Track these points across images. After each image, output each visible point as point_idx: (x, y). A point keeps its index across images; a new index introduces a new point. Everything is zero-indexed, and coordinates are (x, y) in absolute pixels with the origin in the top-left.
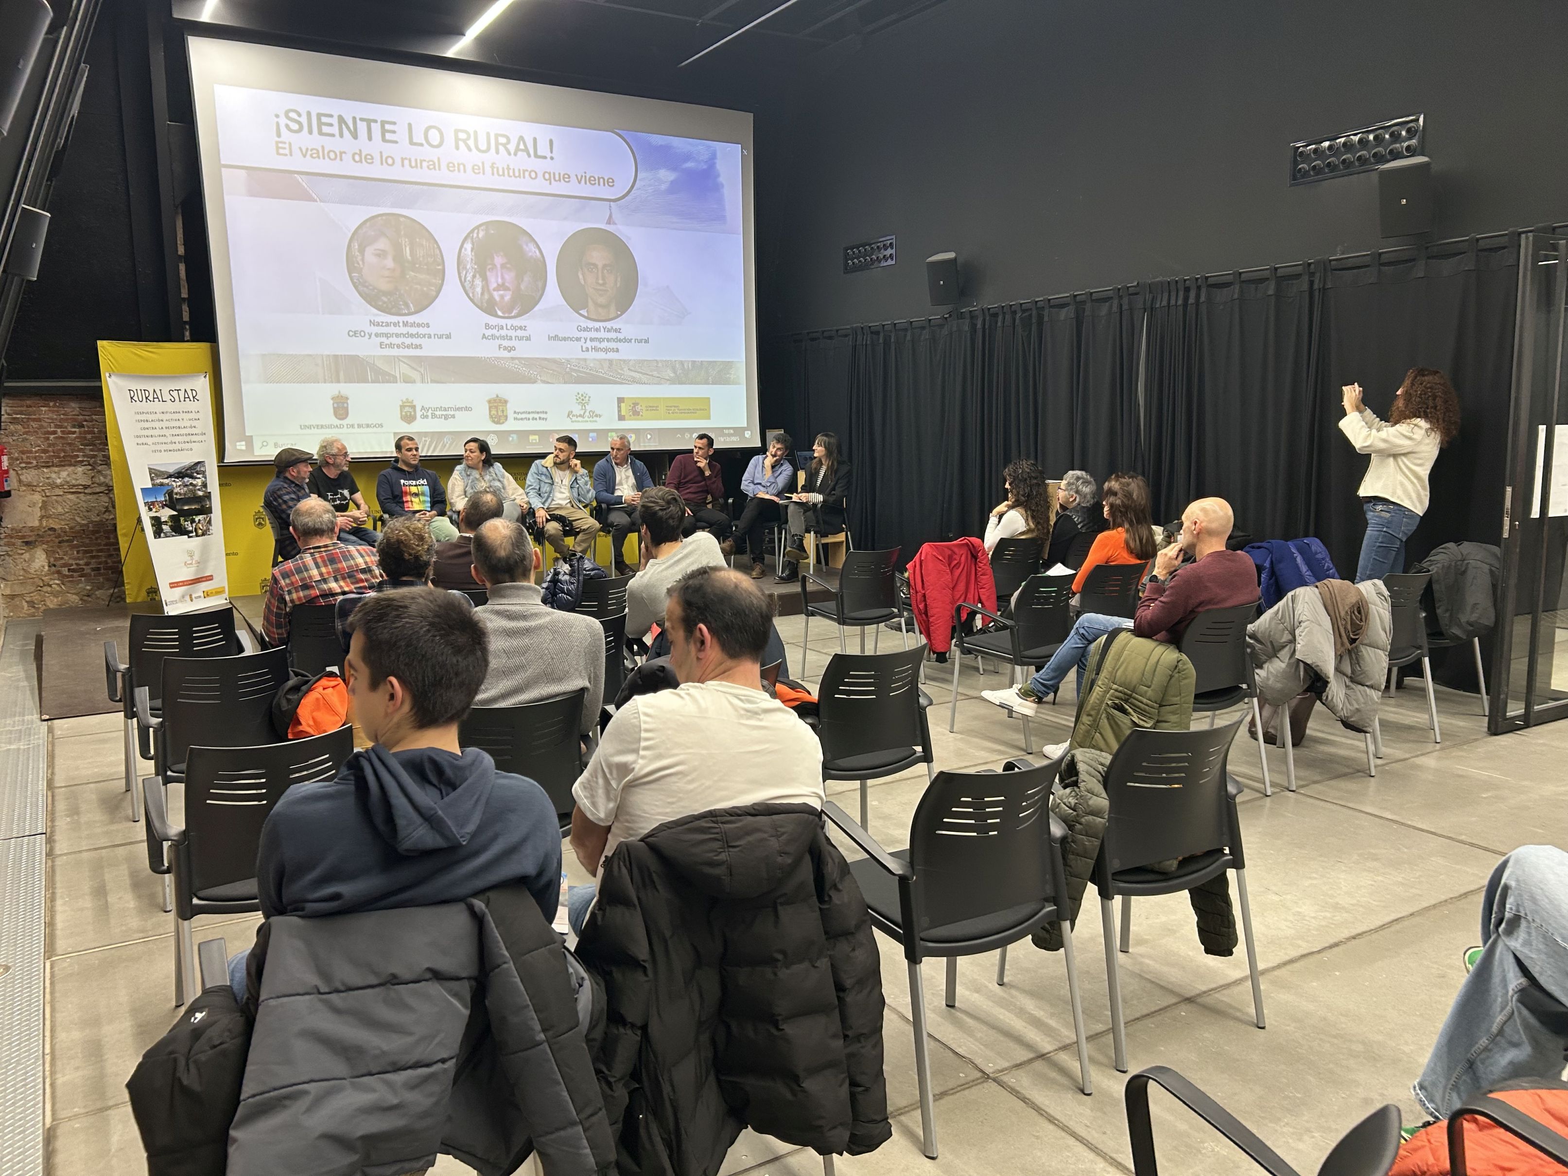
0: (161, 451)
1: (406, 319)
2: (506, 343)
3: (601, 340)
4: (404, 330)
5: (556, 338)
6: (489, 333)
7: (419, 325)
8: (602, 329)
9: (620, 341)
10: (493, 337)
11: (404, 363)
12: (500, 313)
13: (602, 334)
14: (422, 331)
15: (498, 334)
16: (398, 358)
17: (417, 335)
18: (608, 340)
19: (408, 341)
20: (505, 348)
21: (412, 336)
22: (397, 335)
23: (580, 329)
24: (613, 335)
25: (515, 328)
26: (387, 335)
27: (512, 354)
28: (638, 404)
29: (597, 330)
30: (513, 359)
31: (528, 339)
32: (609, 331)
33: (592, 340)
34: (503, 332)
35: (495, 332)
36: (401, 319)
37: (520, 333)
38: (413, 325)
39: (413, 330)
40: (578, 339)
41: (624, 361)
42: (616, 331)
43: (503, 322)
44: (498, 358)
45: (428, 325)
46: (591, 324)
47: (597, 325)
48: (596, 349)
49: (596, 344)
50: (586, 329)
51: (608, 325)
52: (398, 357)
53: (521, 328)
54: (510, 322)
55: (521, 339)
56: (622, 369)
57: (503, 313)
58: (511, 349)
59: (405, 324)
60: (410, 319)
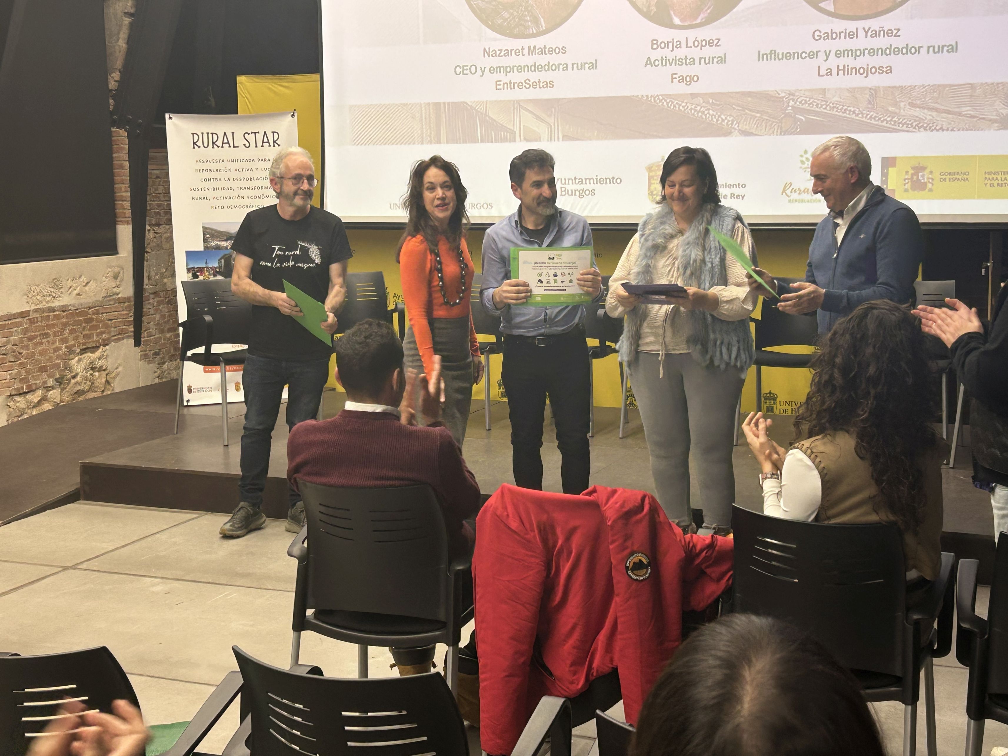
0: (223, 207)
1: (532, 42)
2: (684, 70)
3: (855, 54)
4: (528, 60)
5: (773, 55)
6: (656, 55)
7: (551, 51)
8: (861, 33)
9: (897, 51)
10: (664, 61)
11: (527, 110)
12: (677, 21)
13: (862, 42)
14: (554, 59)
15: (671, 56)
16: (518, 105)
17: (548, 67)
18: (872, 52)
19: (534, 77)
20: (682, 79)
21: (540, 68)
22: (520, 69)
23: (817, 36)
24: (882, 42)
25: (700, 44)
26: (506, 70)
27: (695, 88)
28: (923, 169)
29: (852, 35)
30: (694, 96)
31: (722, 60)
32: (876, 34)
33: (839, 54)
34: (681, 53)
35: (667, 53)
36: (526, 43)
37: (708, 52)
38: (543, 51)
39: (542, 60)
40: (813, 55)
41: (902, 88)
42: (889, 33)
43: (679, 35)
44: (669, 96)
45: (563, 50)
46: (839, 25)
47: (851, 26)
48: (845, 70)
49: (849, 61)
50: (830, 36)
51: (874, 24)
52: (519, 102)
53: (710, 43)
54: (692, 34)
55: (711, 61)
56: (896, 104)
57: (681, 20)
58: (692, 79)
59: (532, 51)
60: (539, 42)
